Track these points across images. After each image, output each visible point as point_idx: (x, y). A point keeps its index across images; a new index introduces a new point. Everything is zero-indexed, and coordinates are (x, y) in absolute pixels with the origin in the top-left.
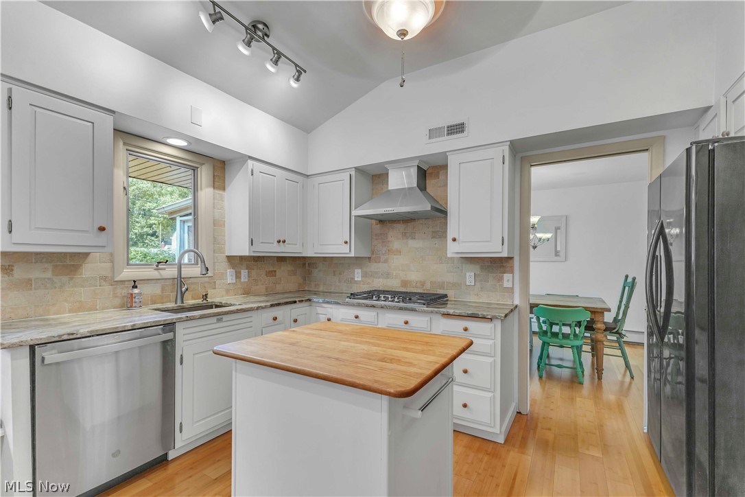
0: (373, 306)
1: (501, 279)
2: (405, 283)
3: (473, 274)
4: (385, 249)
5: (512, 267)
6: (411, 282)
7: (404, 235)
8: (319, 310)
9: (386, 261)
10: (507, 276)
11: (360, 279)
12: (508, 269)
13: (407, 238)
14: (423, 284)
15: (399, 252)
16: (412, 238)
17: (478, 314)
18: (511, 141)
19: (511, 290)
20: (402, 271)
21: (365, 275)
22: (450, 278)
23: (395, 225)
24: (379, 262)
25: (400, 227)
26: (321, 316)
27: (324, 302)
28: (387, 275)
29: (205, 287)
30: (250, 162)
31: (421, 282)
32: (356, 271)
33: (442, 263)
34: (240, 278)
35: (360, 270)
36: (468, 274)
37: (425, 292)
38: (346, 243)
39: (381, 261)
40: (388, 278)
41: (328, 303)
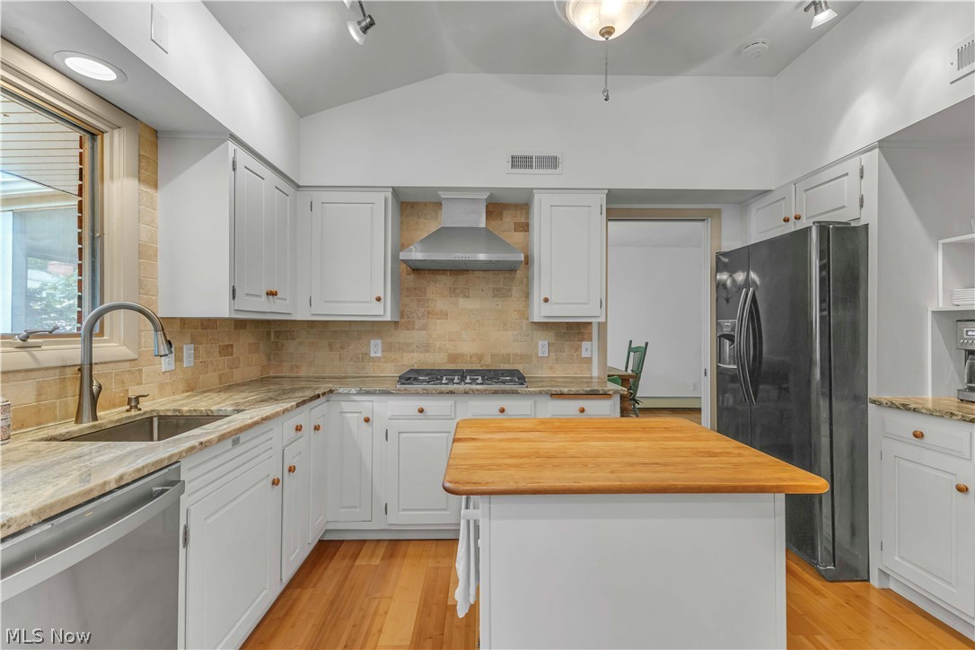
0: (452, 392)
1: (578, 348)
2: (453, 358)
3: (547, 343)
4: (422, 310)
5: (591, 334)
6: (462, 355)
7: (453, 292)
8: (346, 406)
9: (424, 328)
10: (585, 344)
11: (379, 355)
12: (586, 337)
13: (457, 296)
14: (480, 357)
15: (445, 315)
16: (465, 296)
17: (598, 391)
18: (609, 190)
19: (589, 360)
20: (450, 341)
21: (388, 348)
22: (516, 348)
23: (438, 277)
24: (413, 329)
25: (446, 280)
26: (348, 415)
27: (360, 393)
28: (427, 348)
29: (123, 382)
30: (231, 146)
31: (477, 355)
32: (372, 342)
33: (506, 330)
34: (182, 360)
35: (380, 341)
36: (540, 343)
37: (485, 368)
38: (379, 299)
39: (416, 327)
40: (428, 351)
41: (368, 393)
